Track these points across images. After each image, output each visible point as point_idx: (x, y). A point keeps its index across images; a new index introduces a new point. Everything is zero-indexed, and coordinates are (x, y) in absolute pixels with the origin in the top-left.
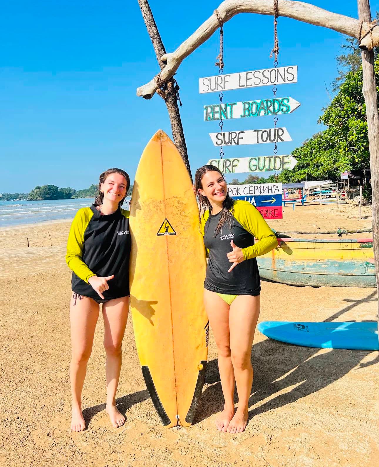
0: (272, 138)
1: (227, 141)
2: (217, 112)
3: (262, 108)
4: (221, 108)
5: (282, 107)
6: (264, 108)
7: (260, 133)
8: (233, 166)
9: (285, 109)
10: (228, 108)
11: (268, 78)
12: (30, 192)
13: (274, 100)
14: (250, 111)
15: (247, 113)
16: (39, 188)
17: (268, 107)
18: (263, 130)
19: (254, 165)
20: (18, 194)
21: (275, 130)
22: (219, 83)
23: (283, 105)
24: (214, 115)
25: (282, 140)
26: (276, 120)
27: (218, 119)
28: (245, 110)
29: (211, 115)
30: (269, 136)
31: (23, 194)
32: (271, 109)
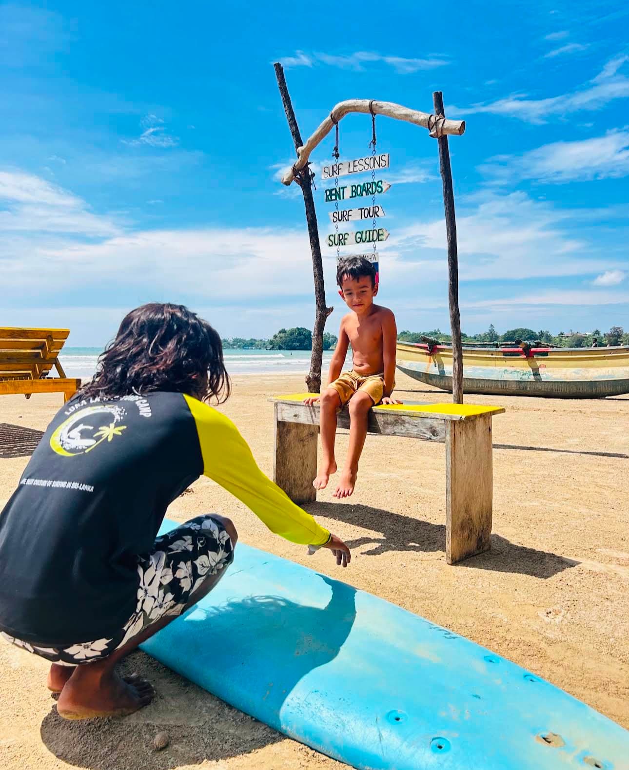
0: (371, 215)
1: (340, 218)
2: (334, 195)
3: (364, 190)
4: (336, 191)
5: (377, 188)
6: (365, 190)
7: (363, 211)
8: (344, 239)
9: (380, 190)
10: (341, 191)
11: (368, 165)
12: (272, 338)
13: (372, 183)
14: (356, 193)
15: (354, 194)
16: (283, 331)
17: (368, 189)
18: (365, 208)
19: (359, 238)
20: (255, 340)
21: (373, 208)
22: (335, 170)
23: (378, 187)
24: (331, 197)
25: (378, 216)
26: (374, 199)
27: (334, 200)
28: (352, 192)
29: (329, 197)
30: (369, 213)
31: (261, 340)
32: (370, 190)
